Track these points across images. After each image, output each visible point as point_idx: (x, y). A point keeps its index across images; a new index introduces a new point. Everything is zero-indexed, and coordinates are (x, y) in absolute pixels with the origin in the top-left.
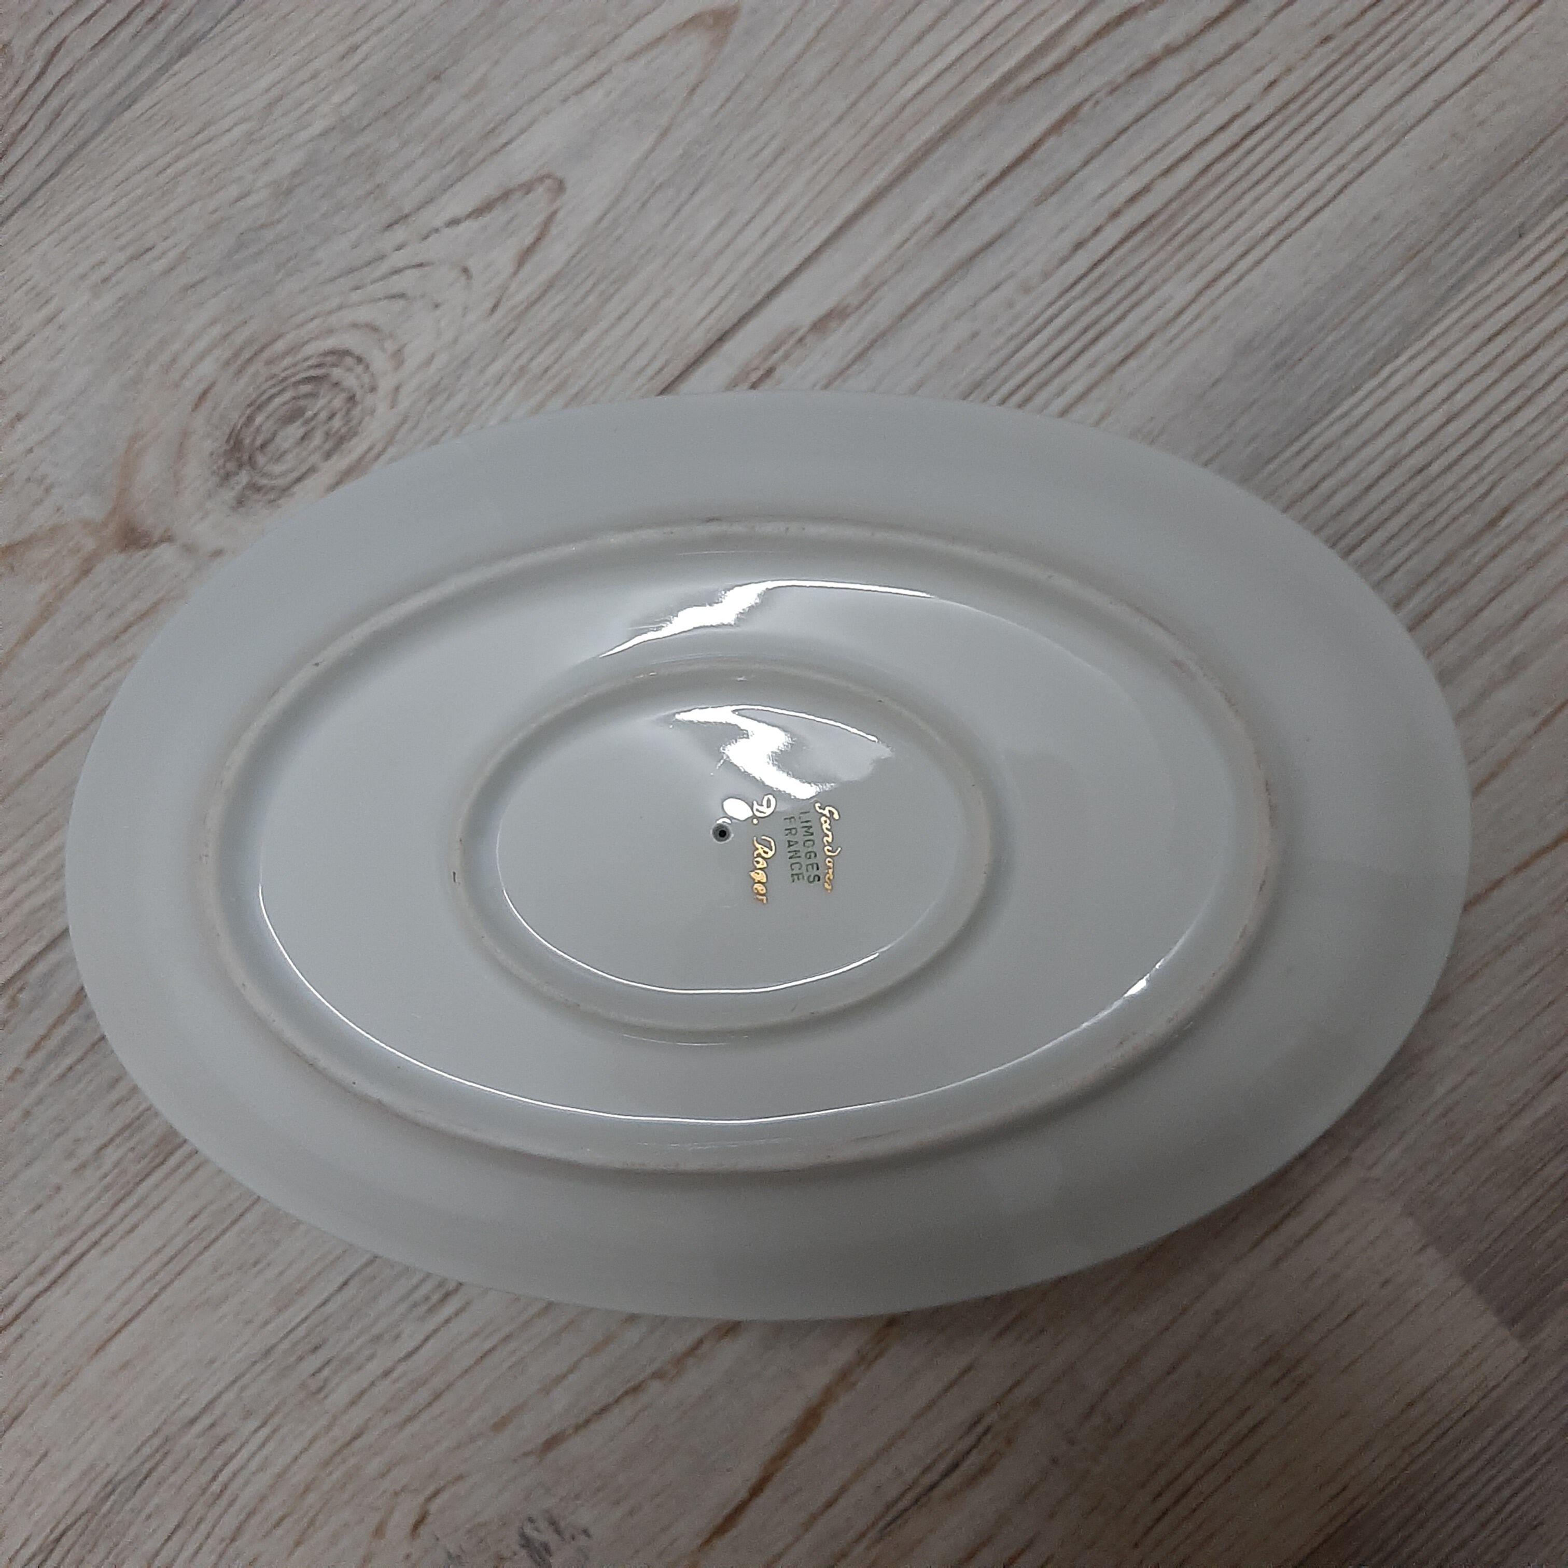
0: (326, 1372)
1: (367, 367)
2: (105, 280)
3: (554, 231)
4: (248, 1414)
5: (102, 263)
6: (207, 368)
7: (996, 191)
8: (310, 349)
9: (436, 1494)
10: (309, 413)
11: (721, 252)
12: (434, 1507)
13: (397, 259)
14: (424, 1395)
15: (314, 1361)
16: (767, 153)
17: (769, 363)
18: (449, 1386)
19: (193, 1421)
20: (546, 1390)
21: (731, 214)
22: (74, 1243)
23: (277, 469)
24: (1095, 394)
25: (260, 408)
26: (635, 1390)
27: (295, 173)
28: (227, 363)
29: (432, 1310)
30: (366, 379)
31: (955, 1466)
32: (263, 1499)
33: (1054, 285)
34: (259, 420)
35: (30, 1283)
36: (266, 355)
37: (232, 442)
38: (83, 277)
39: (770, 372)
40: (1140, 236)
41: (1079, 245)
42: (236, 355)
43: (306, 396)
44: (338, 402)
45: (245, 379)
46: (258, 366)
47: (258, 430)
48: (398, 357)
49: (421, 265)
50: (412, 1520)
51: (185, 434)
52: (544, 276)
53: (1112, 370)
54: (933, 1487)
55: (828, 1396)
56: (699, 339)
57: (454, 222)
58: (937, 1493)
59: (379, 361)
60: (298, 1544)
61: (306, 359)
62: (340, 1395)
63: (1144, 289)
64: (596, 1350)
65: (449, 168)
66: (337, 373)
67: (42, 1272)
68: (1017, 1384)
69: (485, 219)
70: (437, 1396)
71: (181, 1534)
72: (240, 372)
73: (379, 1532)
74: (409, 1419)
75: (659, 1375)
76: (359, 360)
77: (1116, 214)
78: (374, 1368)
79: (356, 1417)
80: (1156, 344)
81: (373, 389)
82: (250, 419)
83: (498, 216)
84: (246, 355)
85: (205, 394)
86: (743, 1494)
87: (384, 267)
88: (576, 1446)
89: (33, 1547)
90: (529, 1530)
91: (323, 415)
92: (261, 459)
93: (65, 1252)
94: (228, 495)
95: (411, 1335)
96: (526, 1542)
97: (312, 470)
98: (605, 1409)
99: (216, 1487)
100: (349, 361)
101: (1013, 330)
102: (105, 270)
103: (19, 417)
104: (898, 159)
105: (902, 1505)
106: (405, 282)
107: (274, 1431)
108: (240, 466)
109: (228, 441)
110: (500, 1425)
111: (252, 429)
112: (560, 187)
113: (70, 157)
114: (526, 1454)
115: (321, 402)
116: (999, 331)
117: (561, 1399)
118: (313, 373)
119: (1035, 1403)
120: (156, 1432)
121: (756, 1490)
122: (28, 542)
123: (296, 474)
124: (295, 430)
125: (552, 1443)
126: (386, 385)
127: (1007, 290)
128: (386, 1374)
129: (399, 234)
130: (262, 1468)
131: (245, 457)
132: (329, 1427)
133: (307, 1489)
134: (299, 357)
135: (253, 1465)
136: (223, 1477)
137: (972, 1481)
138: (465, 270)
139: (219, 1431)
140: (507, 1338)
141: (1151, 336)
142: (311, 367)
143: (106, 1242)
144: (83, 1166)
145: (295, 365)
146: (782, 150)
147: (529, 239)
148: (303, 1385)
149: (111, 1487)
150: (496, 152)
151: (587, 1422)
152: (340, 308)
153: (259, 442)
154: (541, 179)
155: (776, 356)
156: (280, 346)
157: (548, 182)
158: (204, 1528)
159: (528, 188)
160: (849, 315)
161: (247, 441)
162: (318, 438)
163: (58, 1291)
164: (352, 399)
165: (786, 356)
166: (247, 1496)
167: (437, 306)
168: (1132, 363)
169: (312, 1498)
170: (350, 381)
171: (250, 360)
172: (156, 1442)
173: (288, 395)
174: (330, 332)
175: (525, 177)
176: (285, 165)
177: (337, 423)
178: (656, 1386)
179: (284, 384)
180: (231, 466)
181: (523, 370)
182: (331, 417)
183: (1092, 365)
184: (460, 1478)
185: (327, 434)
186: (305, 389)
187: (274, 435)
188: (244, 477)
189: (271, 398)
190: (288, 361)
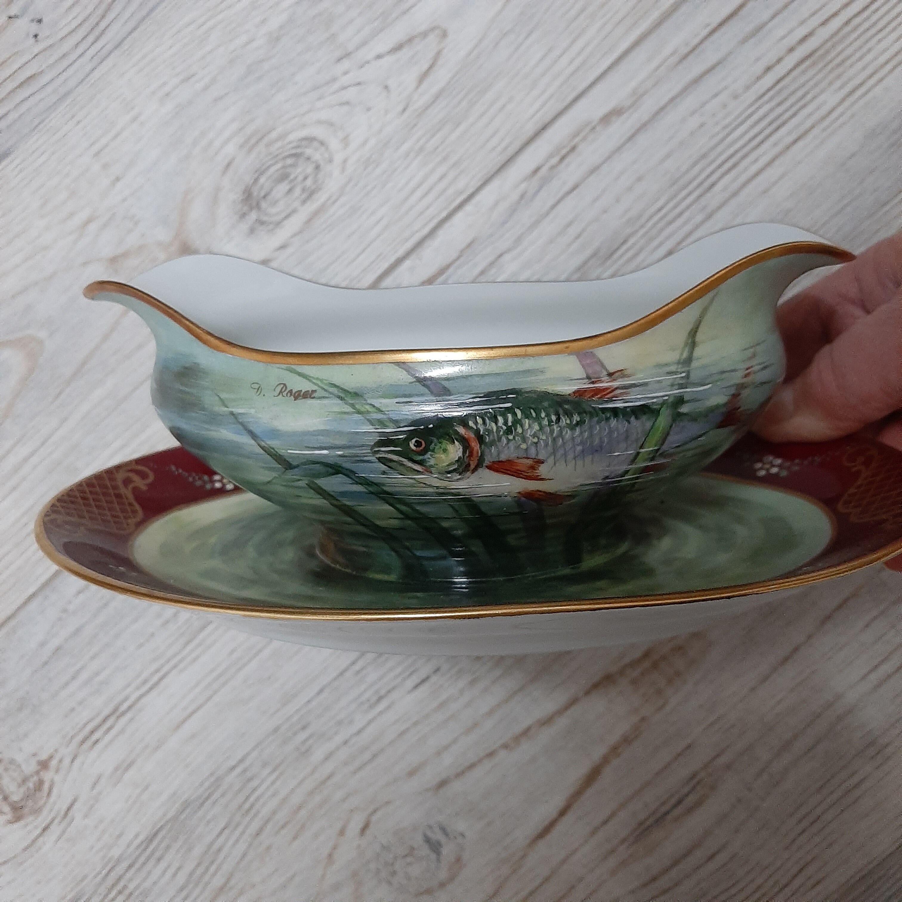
0: (310, 742)
1: (327, 149)
2: (167, 95)
3: (440, 62)
4: (265, 765)
5: (164, 84)
6: (230, 149)
7: (717, 35)
8: (292, 137)
9: (375, 811)
10: (292, 177)
11: (543, 75)
12: (374, 819)
13: (345, 80)
14: (367, 756)
15: (303, 736)
16: (573, 12)
17: (573, 144)
18: (382, 750)
19: (233, 768)
20: (439, 754)
21: (550, 50)
22: (162, 666)
23: (273, 210)
24: (777, 163)
25: (262, 173)
26: (491, 755)
27: (281, 27)
28: (241, 146)
29: (372, 707)
30: (327, 155)
31: (679, 802)
32: (274, 813)
33: (751, 95)
34: (262, 180)
35: (138, 688)
36: (265, 140)
37: (246, 194)
38: (154, 93)
39: (573, 149)
40: (807, 63)
41: (768, 69)
42: (247, 140)
43: (291, 166)
44: (310, 169)
45: (253, 156)
46: (261, 147)
47: (262, 187)
48: (345, 141)
49: (359, 84)
50: (361, 826)
51: (218, 189)
52: (435, 90)
53: (788, 148)
54: (667, 813)
55: (606, 760)
56: (530, 129)
57: (379, 57)
58: (669, 817)
59: (334, 144)
60: (295, 838)
61: (290, 143)
62: (318, 755)
63: (809, 97)
64: (469, 730)
65: (376, 24)
66: (308, 151)
67: (145, 682)
68: (718, 756)
69: (399, 54)
70: (375, 756)
71: (227, 831)
72: (249, 152)
73: (342, 832)
74: (360, 768)
75: (505, 746)
76: (322, 143)
77: (791, 50)
78: (338, 739)
79: (329, 767)
80: (815, 131)
81: (331, 161)
82: (256, 180)
83: (406, 53)
84: (253, 141)
85: (229, 165)
86: (554, 814)
87: (336, 86)
88: (457, 786)
89: (141, 838)
90: (429, 834)
91: (300, 178)
92: (264, 205)
93: (157, 671)
94: (244, 226)
95: (360, 721)
96: (428, 840)
97: (294, 211)
98: (472, 766)
99: (247, 806)
100: (316, 144)
101: (726, 122)
102: (167, 89)
103: (118, 179)
104: (655, 15)
105: (648, 823)
106: (350, 94)
107: (281, 774)
108: (251, 209)
109: (244, 193)
110: (412, 773)
111: (258, 186)
112: (444, 34)
113: (144, 18)
114: (427, 790)
115: (299, 170)
116: (717, 124)
117: (448, 759)
118: (294, 151)
119: (728, 767)
120: (212, 774)
121: (563, 813)
122: (125, 255)
123: (283, 215)
124: (284, 187)
125: (443, 784)
126: (338, 158)
127: (723, 97)
128: (346, 742)
129: (346, 64)
130: (274, 795)
131: (254, 204)
132: (313, 772)
133: (300, 808)
134: (286, 141)
135: (269, 793)
136: (252, 799)
137: (690, 810)
138: (386, 87)
139: (249, 774)
140: (415, 724)
141: (812, 127)
142: (293, 148)
143: (182, 666)
144: (167, 622)
145: (283, 146)
146: (583, 10)
147: (425, 67)
148: (297, 749)
149: (186, 805)
150: (405, 13)
151: (463, 772)
152: (309, 111)
153: (262, 194)
154: (433, 29)
155: (577, 140)
156: (274, 135)
157: (437, 32)
158: (240, 829)
159: (424, 35)
160: (623, 113)
161: (255, 194)
162: (297, 191)
163: (154, 693)
164: (318, 167)
165: (584, 139)
166: (265, 811)
167: (369, 109)
168: (801, 144)
169: (303, 813)
170: (317, 157)
171: (256, 144)
172: (212, 779)
173: (279, 165)
174: (304, 126)
175: (423, 28)
176: (275, 22)
177: (309, 182)
178: (503, 753)
179: (276, 159)
180: (245, 209)
181: (421, 149)
182: (305, 178)
183: (775, 144)
184: (388, 803)
185: (304, 190)
186: (289, 161)
187: (271, 190)
188: (253, 216)
189: (269, 167)
190: (279, 144)
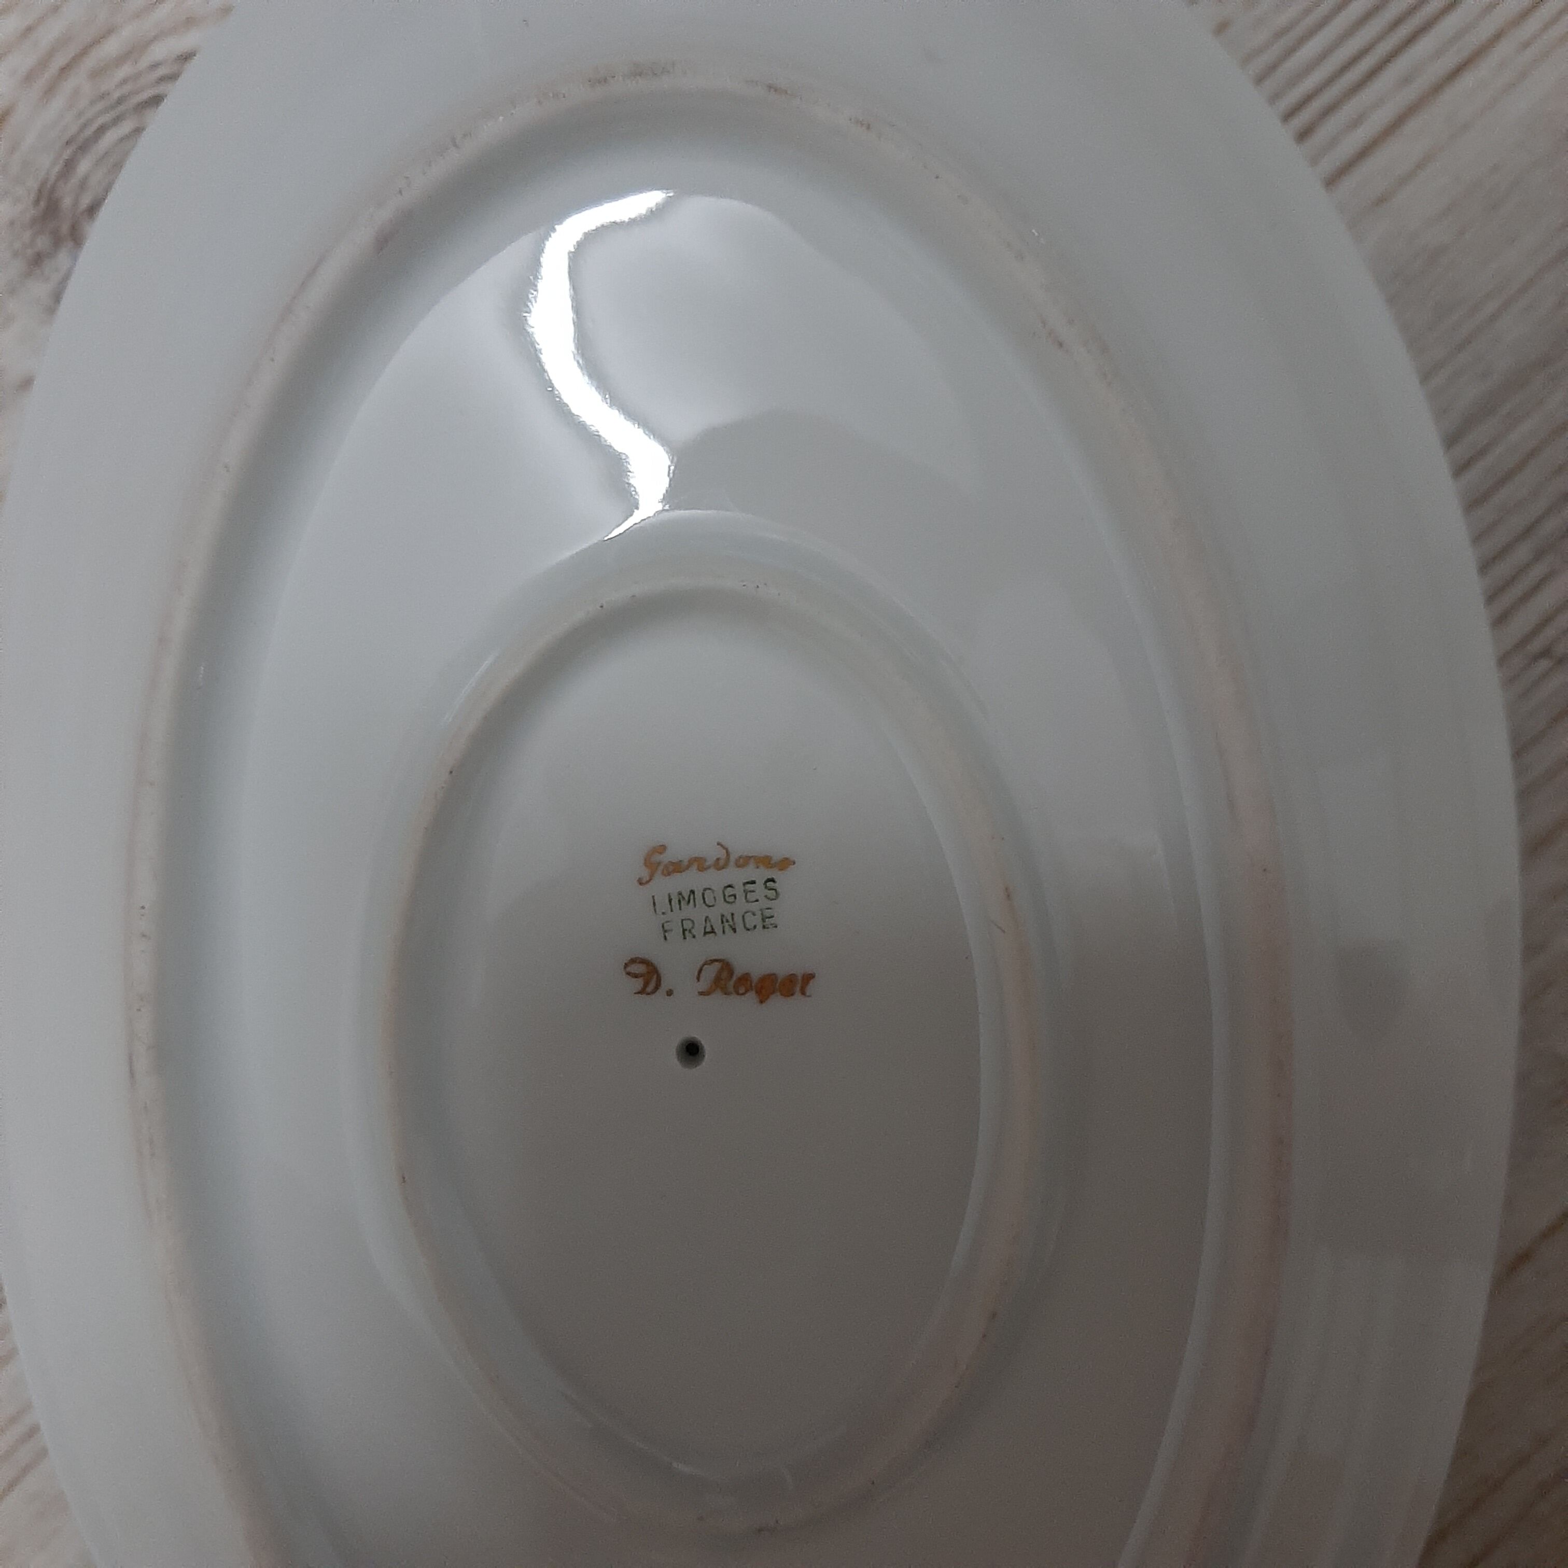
24: (1412, 125)
25: (84, 148)
28: (29, 78)
34: (84, 166)
36: (90, 62)
37: (43, 204)
42: (44, 63)
45: (58, 103)
46: (78, 79)
47: (83, 185)
53: (1437, 88)
61: (155, 66)
72: (50, 91)
80: (1504, 48)
82: (69, 166)
84: (60, 60)
92: (89, 231)
101: (1283, 19)
108: (57, 241)
109: (37, 202)
111: (74, 181)
131: (65, 228)
134: (144, 62)
141: (1498, 37)
145: (137, 76)
153: (85, 201)
156: (111, 47)
161: (67, 202)
168: (1468, 80)
171: (65, 70)
179: (122, 108)
180: (43, 242)
183: (1406, 80)
187: (105, 188)
189: (102, 130)
190: (126, 70)
